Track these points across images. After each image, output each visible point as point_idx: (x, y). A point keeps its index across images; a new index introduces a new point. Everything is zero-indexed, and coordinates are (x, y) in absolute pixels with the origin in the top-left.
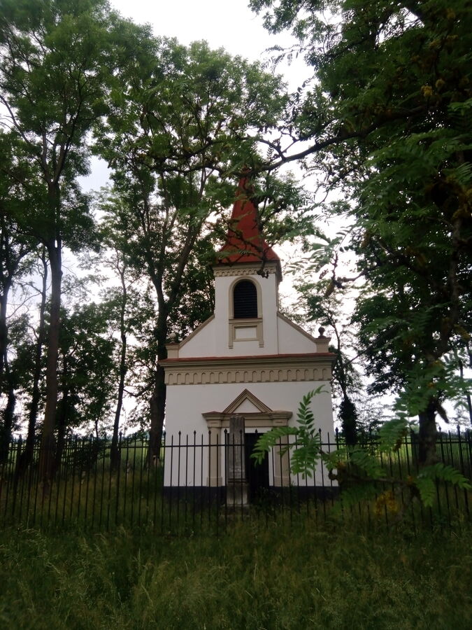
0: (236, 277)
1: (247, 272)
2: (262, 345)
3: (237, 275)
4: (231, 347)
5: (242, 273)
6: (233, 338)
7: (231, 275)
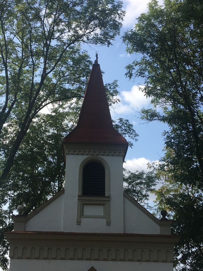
0: (87, 157)
1: (97, 153)
2: (108, 224)
3: (87, 155)
4: (79, 223)
5: (92, 153)
6: (81, 214)
7: (82, 155)
